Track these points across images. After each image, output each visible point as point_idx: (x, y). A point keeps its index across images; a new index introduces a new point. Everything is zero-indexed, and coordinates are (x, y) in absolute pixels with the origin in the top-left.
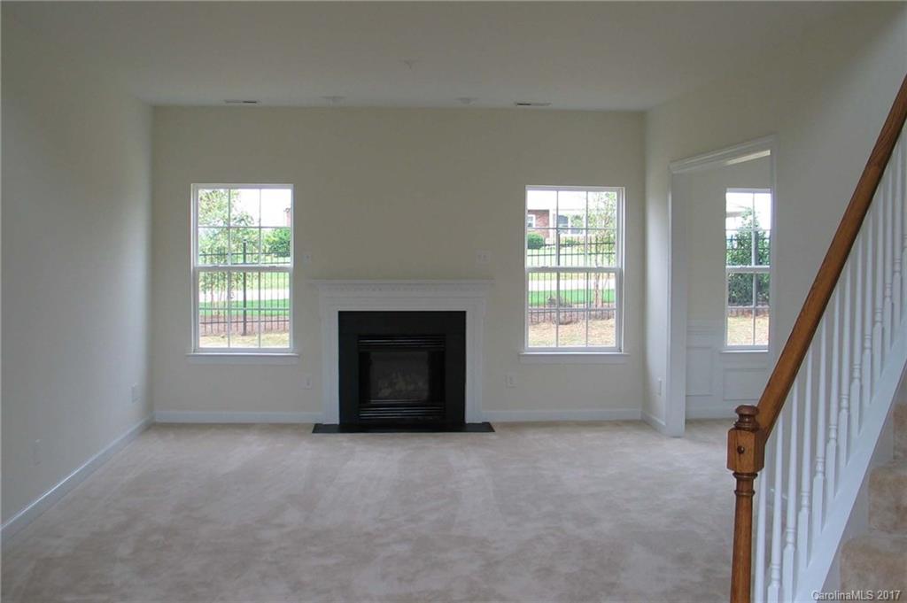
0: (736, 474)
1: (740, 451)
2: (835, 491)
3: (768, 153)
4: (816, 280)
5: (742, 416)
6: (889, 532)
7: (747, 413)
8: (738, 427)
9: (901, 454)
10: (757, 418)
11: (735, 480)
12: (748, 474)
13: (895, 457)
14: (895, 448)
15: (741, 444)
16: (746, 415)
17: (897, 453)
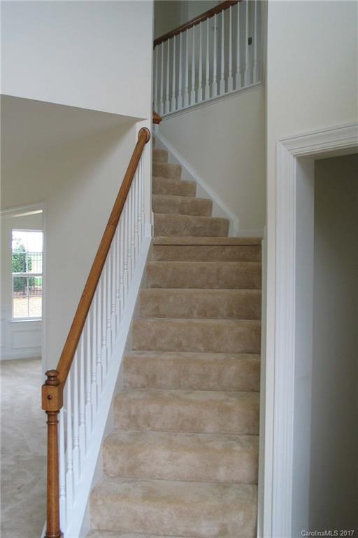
0: (47, 412)
1: (49, 398)
2: (97, 410)
3: (41, 211)
4: (84, 291)
5: (49, 377)
6: (126, 430)
7: (52, 375)
8: (47, 384)
9: (128, 385)
10: (58, 377)
11: (47, 415)
12: (54, 412)
13: (125, 387)
14: (124, 382)
15: (49, 394)
16: (52, 377)
17: (126, 384)
